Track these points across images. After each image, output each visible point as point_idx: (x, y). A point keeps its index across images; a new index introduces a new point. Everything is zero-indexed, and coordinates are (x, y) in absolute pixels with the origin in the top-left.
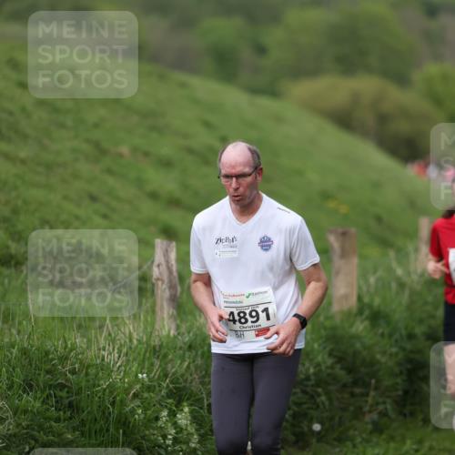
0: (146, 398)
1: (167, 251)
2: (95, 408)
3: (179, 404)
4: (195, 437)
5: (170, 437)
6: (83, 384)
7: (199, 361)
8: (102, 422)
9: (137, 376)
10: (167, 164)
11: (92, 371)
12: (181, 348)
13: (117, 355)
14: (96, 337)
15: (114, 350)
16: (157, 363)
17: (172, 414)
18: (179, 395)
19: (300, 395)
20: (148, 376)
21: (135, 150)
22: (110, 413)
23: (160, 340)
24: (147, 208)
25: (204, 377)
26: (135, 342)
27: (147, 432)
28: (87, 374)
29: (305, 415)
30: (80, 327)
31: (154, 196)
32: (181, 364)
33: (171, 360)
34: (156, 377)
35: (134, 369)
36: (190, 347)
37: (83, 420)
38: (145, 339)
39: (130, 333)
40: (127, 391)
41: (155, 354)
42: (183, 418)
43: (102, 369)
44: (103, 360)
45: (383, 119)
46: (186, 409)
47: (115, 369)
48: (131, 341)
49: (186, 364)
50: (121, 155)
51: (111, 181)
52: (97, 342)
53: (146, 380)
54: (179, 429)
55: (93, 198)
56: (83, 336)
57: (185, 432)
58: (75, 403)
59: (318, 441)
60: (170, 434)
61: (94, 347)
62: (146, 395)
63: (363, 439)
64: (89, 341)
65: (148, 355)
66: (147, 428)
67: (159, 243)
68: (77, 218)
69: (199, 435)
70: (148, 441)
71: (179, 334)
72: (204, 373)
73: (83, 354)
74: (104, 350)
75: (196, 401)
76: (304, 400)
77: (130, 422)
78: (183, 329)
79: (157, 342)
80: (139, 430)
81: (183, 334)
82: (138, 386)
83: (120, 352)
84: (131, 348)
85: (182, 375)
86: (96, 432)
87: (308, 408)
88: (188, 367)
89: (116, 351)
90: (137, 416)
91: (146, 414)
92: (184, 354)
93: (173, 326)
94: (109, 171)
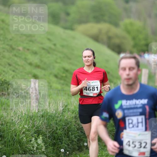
0: (27, 134)
1: (35, 83)
2: (10, 137)
3: (38, 136)
4: (44, 147)
5: (35, 147)
6: (5, 129)
7: (46, 121)
8: (12, 142)
9: (24, 126)
10: (35, 53)
11: (9, 124)
12: (39, 116)
13: (17, 119)
14: (10, 113)
15: (16, 117)
16: (31, 122)
17: (36, 139)
18: (38, 133)
19: (80, 133)
20: (28, 126)
21: (24, 48)
22: (15, 139)
23: (32, 113)
24: (28, 68)
25: (47, 126)
26: (24, 114)
27: (27, 146)
28: (7, 125)
29: (82, 140)
30: (4, 109)
31: (30, 64)
32: (39, 122)
33: (36, 121)
34: (31, 126)
35: (23, 124)
36: (42, 116)
37: (5, 141)
38: (27, 114)
39: (22, 111)
40: (20, 131)
41: (30, 119)
42: (40, 141)
43: (12, 124)
44: (12, 120)
45: (110, 38)
46: (41, 138)
47: (17, 124)
48: (22, 114)
49: (41, 122)
50: (19, 50)
51: (16, 59)
52: (11, 114)
53: (27, 127)
54: (38, 145)
55: (10, 65)
56: (6, 112)
57: (40, 146)
58: (2, 135)
59: (86, 149)
60: (35, 146)
61: (9, 116)
62: (27, 133)
63: (102, 148)
64: (8, 114)
65: (28, 119)
66: (27, 144)
67: (33, 80)
68: (4, 71)
69: (45, 146)
70: (28, 148)
71: (39, 112)
72: (47, 125)
73: (5, 118)
74: (13, 117)
75: (44, 135)
76: (81, 135)
77: (21, 142)
78: (40, 110)
79: (31, 114)
80: (25, 145)
81: (40, 112)
82: (24, 130)
83: (18, 118)
84: (22, 116)
85: (40, 126)
86: (10, 145)
87: (83, 138)
88: (42, 123)
89: (17, 117)
90: (24, 140)
91: (27, 139)
92: (41, 118)
93: (37, 109)
94: (15, 55)
